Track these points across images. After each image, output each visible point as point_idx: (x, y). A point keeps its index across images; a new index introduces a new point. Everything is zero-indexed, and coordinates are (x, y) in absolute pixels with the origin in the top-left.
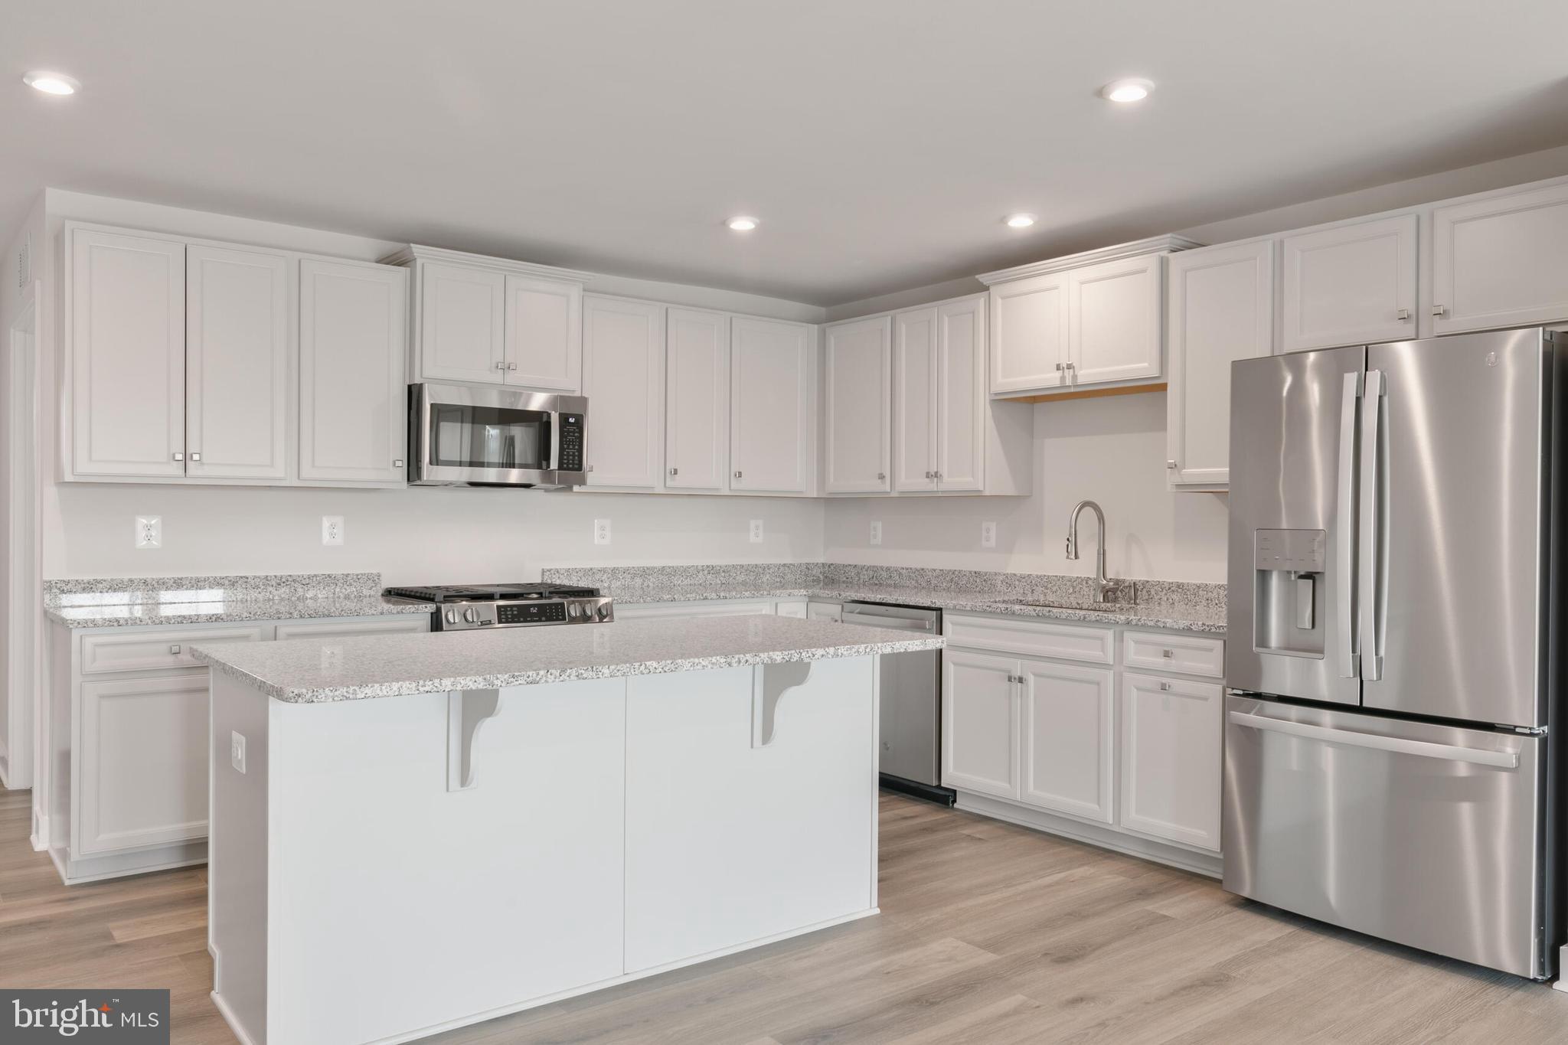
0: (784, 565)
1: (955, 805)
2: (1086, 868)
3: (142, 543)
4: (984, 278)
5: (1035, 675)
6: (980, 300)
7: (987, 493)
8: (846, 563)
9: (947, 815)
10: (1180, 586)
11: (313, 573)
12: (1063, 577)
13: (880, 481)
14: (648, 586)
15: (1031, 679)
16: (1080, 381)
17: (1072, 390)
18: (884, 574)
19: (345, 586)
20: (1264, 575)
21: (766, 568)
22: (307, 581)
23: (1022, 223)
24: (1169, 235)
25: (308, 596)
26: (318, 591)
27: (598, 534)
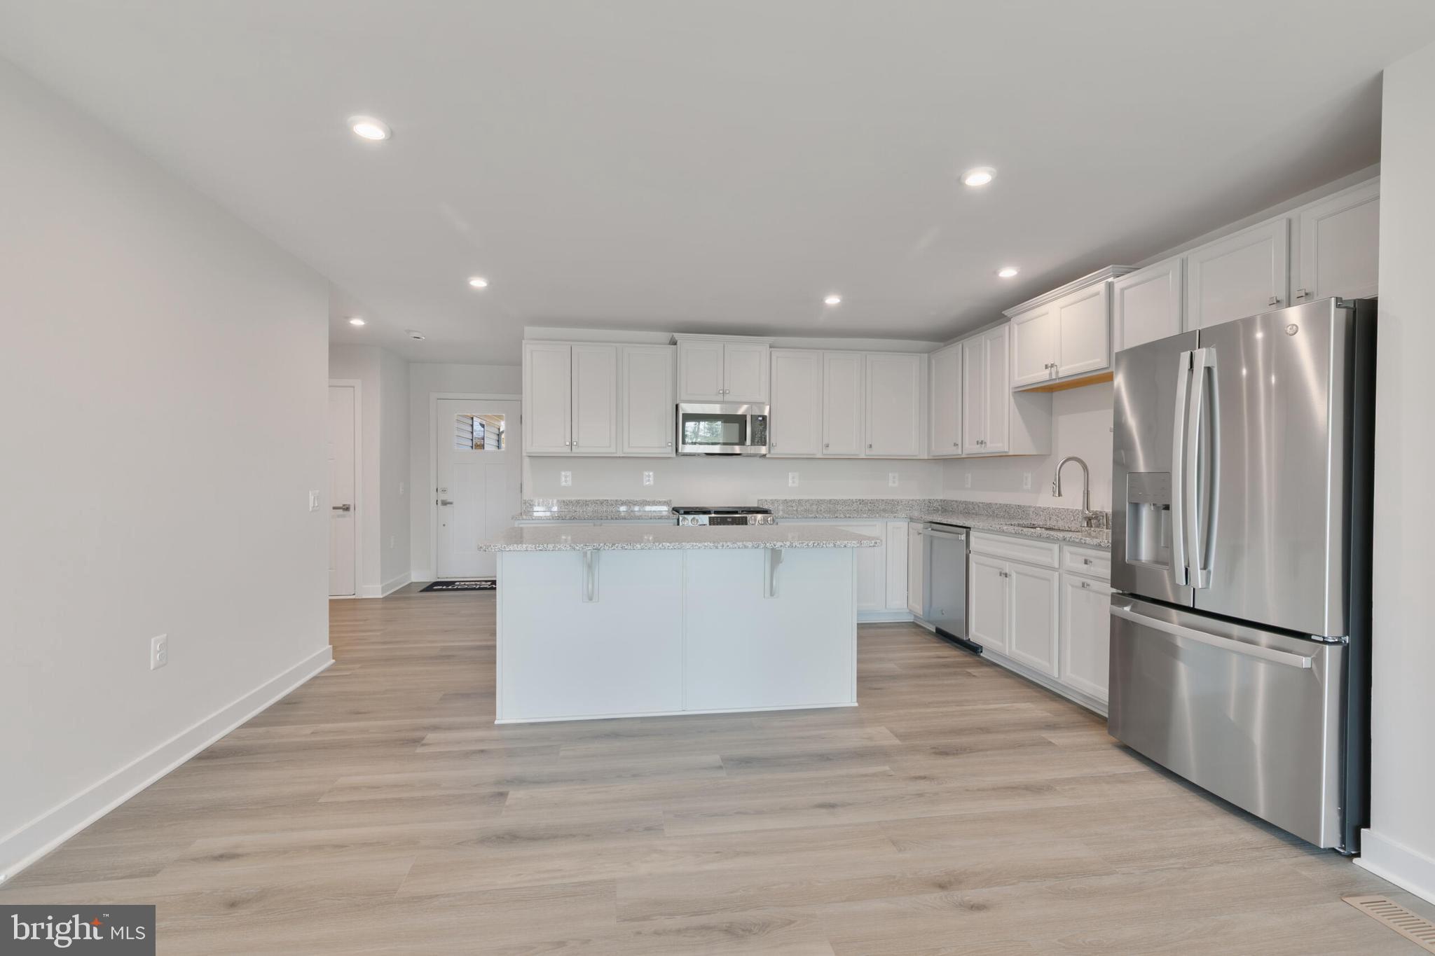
1: (981, 654)
2: (1028, 704)
3: (564, 484)
4: (1006, 313)
5: (1017, 573)
6: (1006, 327)
7: (1010, 454)
8: (952, 499)
9: (970, 659)
12: (1068, 509)
13: (955, 448)
15: (1014, 575)
16: (1061, 375)
17: (1057, 381)
20: (1136, 507)
21: (899, 502)
24: (1111, 266)
25: (636, 510)
26: (641, 508)
27: (790, 481)
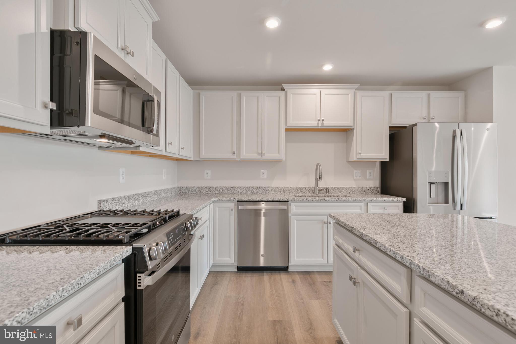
0: (172, 188)
1: (290, 270)
6: (282, 93)
7: (283, 160)
10: (338, 188)
13: (231, 154)
17: (320, 128)
18: (214, 190)
21: (168, 190)
23: (328, 68)
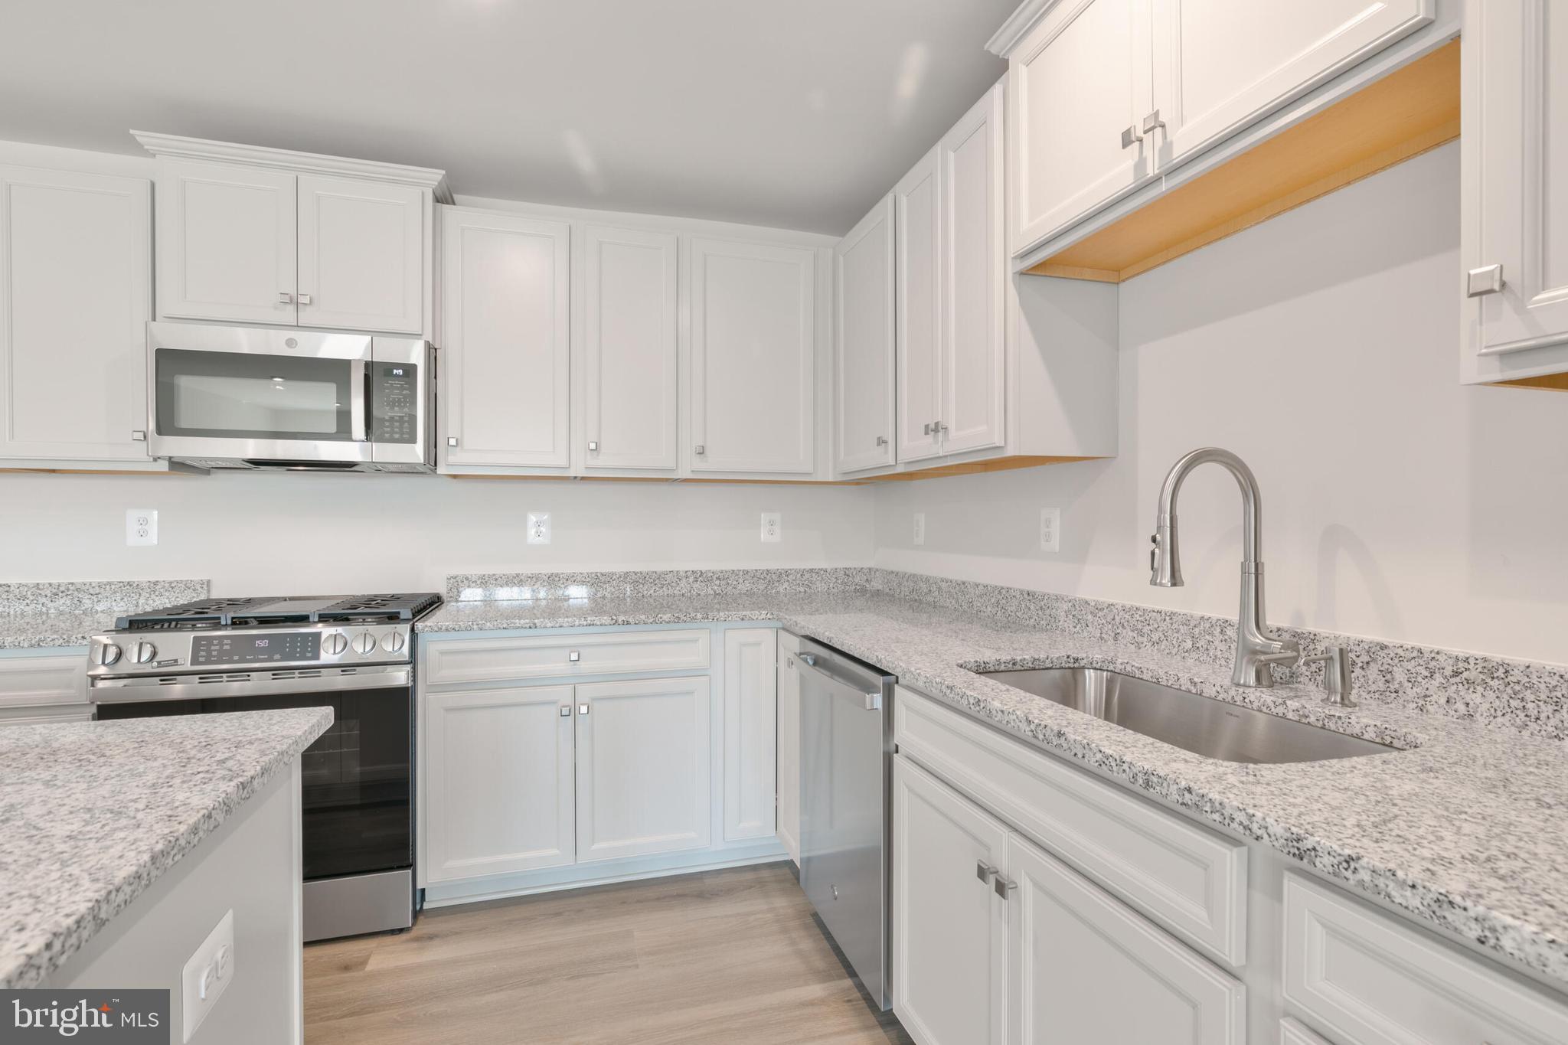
0: (811, 570)
4: (998, 42)
6: (996, 91)
7: (1010, 451)
11: (105, 580)
13: (882, 451)
14: (604, 597)
15: (1024, 895)
17: (1164, 186)
19: (153, 596)
21: (782, 575)
22: (97, 590)
25: (99, 609)
26: (114, 604)
27: (532, 532)
